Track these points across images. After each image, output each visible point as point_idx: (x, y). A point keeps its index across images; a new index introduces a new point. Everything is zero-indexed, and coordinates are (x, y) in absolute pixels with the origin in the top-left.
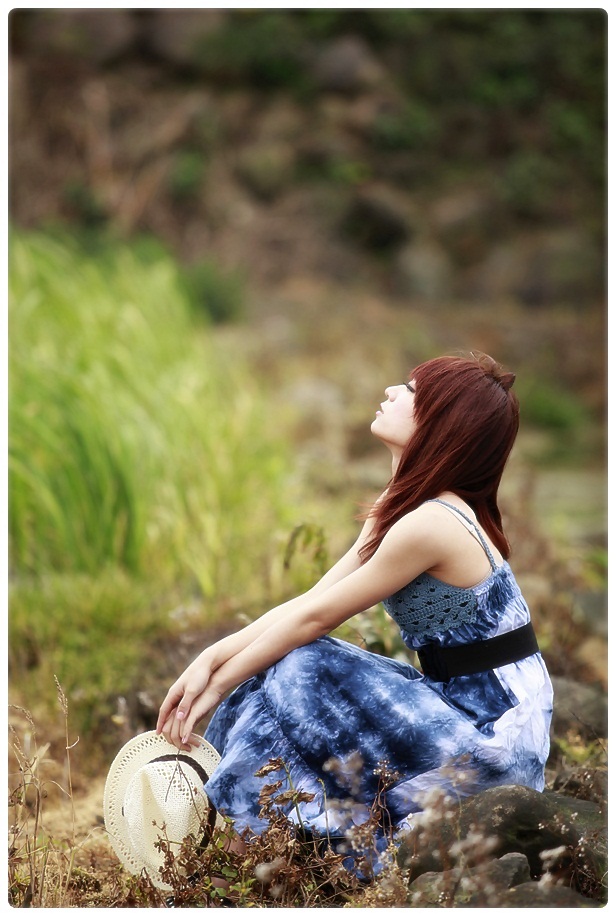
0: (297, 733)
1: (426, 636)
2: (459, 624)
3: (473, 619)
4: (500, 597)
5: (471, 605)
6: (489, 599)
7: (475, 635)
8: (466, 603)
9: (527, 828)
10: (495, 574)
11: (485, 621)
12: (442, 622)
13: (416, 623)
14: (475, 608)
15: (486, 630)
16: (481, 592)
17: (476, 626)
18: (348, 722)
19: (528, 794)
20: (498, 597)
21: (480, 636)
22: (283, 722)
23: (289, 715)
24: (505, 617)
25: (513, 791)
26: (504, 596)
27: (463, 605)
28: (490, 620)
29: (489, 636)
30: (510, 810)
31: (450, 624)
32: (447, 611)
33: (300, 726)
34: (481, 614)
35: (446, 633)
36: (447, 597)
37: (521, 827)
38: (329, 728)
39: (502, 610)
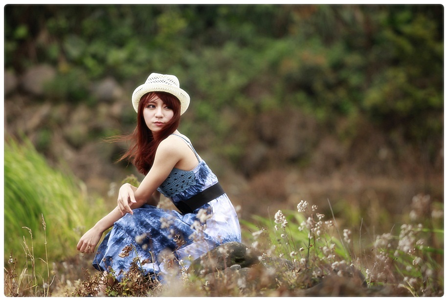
0: (134, 233)
1: (176, 195)
2: (189, 187)
3: (195, 183)
4: (204, 173)
5: (193, 178)
6: (200, 174)
7: (196, 190)
8: (191, 177)
9: (240, 258)
10: (200, 164)
11: (200, 184)
12: (182, 187)
13: (171, 189)
14: (195, 179)
15: (201, 187)
16: (196, 171)
17: (196, 186)
18: (155, 225)
19: (239, 244)
20: (203, 174)
21: (199, 190)
22: (127, 230)
23: (129, 227)
24: (207, 181)
25: (232, 243)
26: (205, 172)
27: (189, 178)
28: (201, 182)
29: (203, 190)
30: (232, 251)
31: (186, 187)
32: (183, 182)
33: (135, 230)
34: (197, 181)
35: (185, 192)
36: (182, 176)
37: (237, 258)
38: (146, 228)
39: (205, 178)
